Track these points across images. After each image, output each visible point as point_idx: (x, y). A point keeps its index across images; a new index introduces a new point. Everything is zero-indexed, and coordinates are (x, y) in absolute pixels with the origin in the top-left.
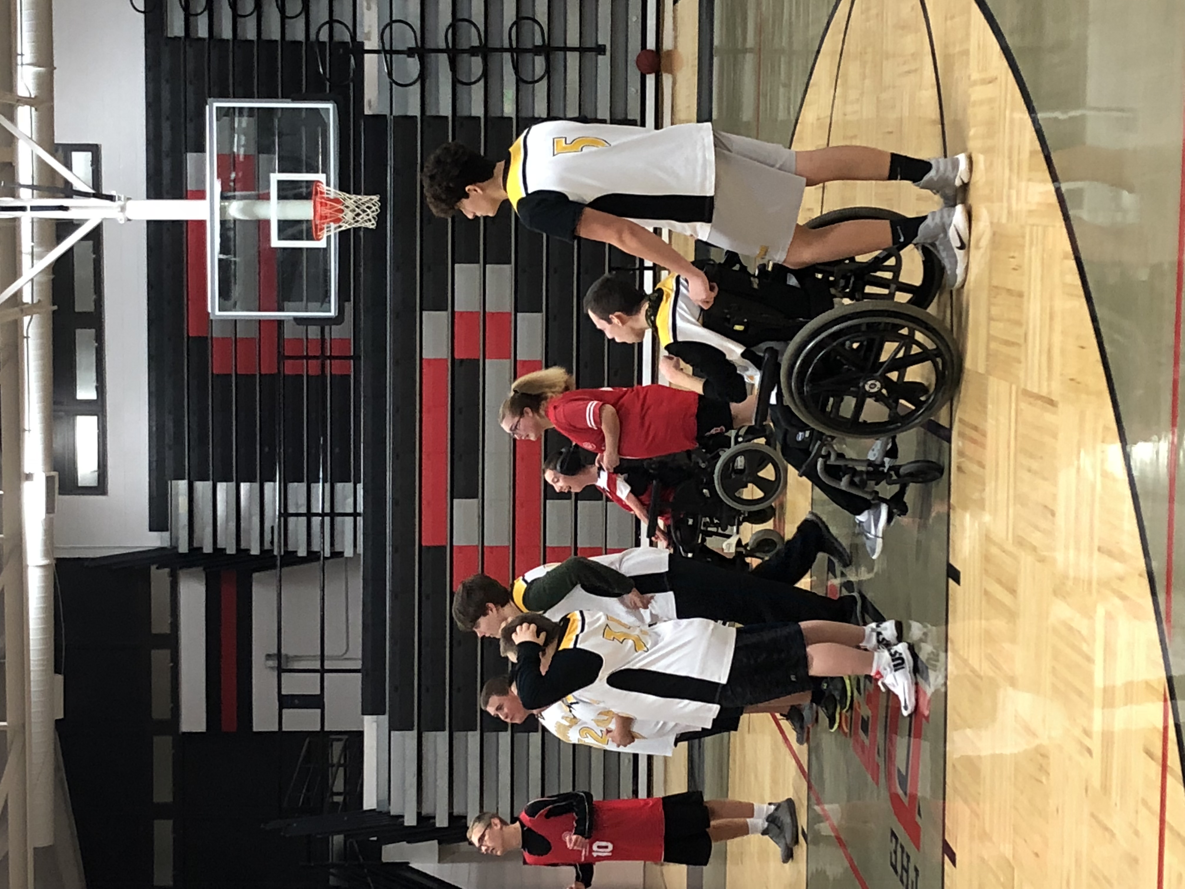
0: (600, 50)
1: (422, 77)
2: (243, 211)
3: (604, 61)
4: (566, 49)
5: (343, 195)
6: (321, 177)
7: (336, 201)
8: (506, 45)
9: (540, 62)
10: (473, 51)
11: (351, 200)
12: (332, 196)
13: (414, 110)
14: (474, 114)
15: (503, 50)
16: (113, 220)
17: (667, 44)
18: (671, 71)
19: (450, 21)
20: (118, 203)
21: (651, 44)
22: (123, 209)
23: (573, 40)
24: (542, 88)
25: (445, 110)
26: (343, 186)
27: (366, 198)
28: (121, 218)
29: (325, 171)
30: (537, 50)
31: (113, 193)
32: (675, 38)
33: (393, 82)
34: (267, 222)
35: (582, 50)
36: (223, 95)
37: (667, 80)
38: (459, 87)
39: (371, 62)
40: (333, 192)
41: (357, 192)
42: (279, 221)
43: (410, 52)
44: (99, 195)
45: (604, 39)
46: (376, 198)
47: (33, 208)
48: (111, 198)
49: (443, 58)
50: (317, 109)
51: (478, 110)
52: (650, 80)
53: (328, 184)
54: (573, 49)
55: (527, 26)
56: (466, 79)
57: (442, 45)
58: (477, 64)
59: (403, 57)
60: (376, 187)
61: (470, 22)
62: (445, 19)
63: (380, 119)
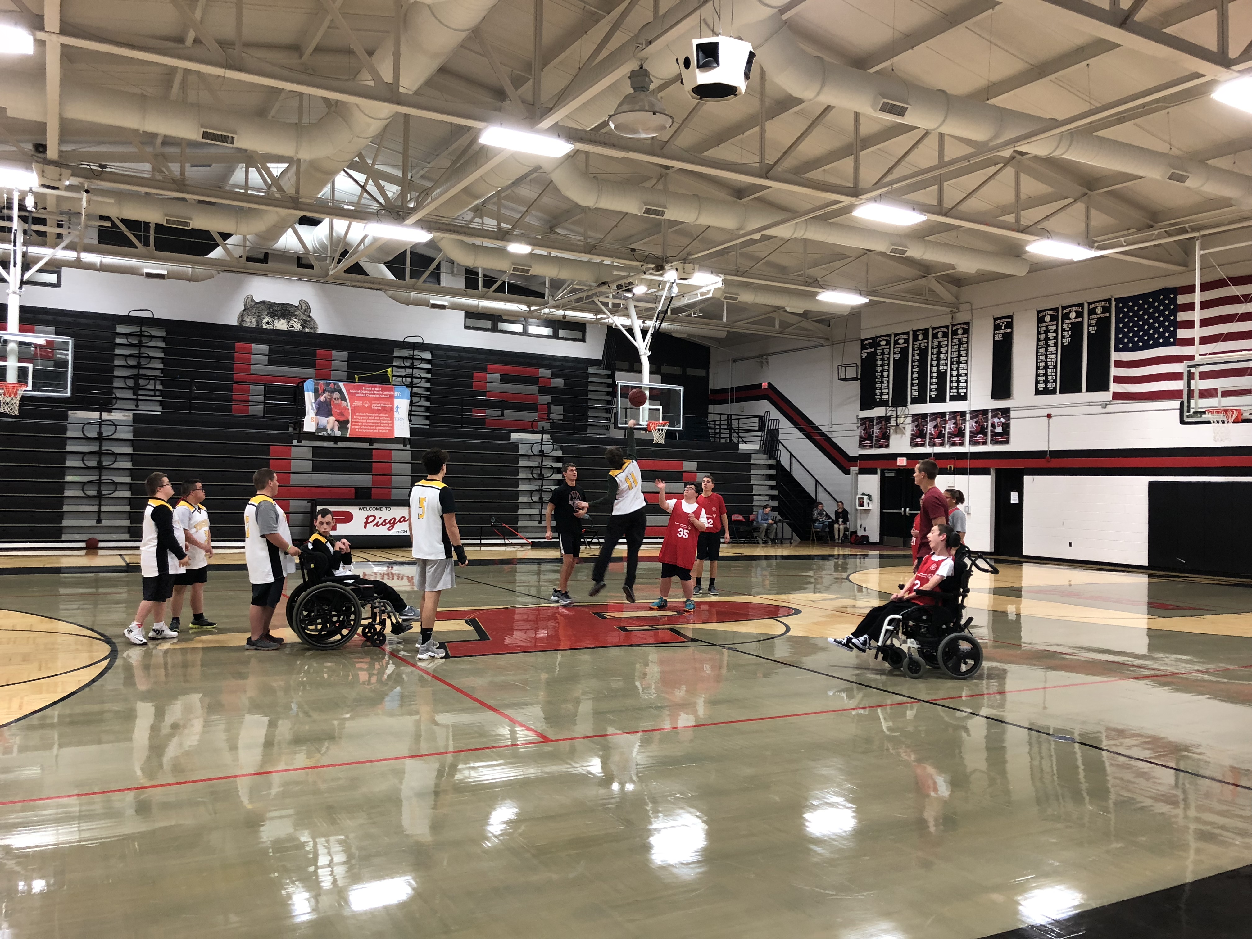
0: (99, 521)
1: (87, 438)
2: (12, 350)
3: (93, 523)
4: (100, 505)
5: (19, 398)
6: (30, 387)
7: (16, 394)
8: (103, 478)
9: (94, 493)
10: (100, 462)
11: (16, 401)
12: (19, 392)
13: (69, 434)
14: (67, 462)
15: (100, 476)
16: (8, 288)
17: (101, 552)
18: (87, 554)
19: (116, 452)
20: (17, 290)
21: (101, 544)
22: (14, 293)
23: (104, 508)
24: (79, 493)
25: (69, 448)
26: (24, 399)
27: (17, 408)
28: (10, 291)
29: (33, 390)
30: (99, 491)
31: (23, 289)
32: (103, 556)
33: (85, 424)
34: (6, 361)
35: (99, 512)
36: (76, 346)
37: (83, 552)
38: (81, 456)
39: (95, 415)
40: (21, 392)
41: (20, 405)
42: (6, 366)
43: (100, 433)
44: (22, 283)
45: (104, 523)
46: (17, 413)
48: (20, 288)
49: (96, 448)
50: (67, 388)
51: (68, 464)
52: (83, 545)
53: (25, 391)
54: (100, 508)
55: (113, 487)
56: (85, 458)
57: (104, 448)
58: (93, 464)
59: (98, 430)
60: (23, 413)
61: (115, 461)
62: (117, 450)
63: (66, 418)
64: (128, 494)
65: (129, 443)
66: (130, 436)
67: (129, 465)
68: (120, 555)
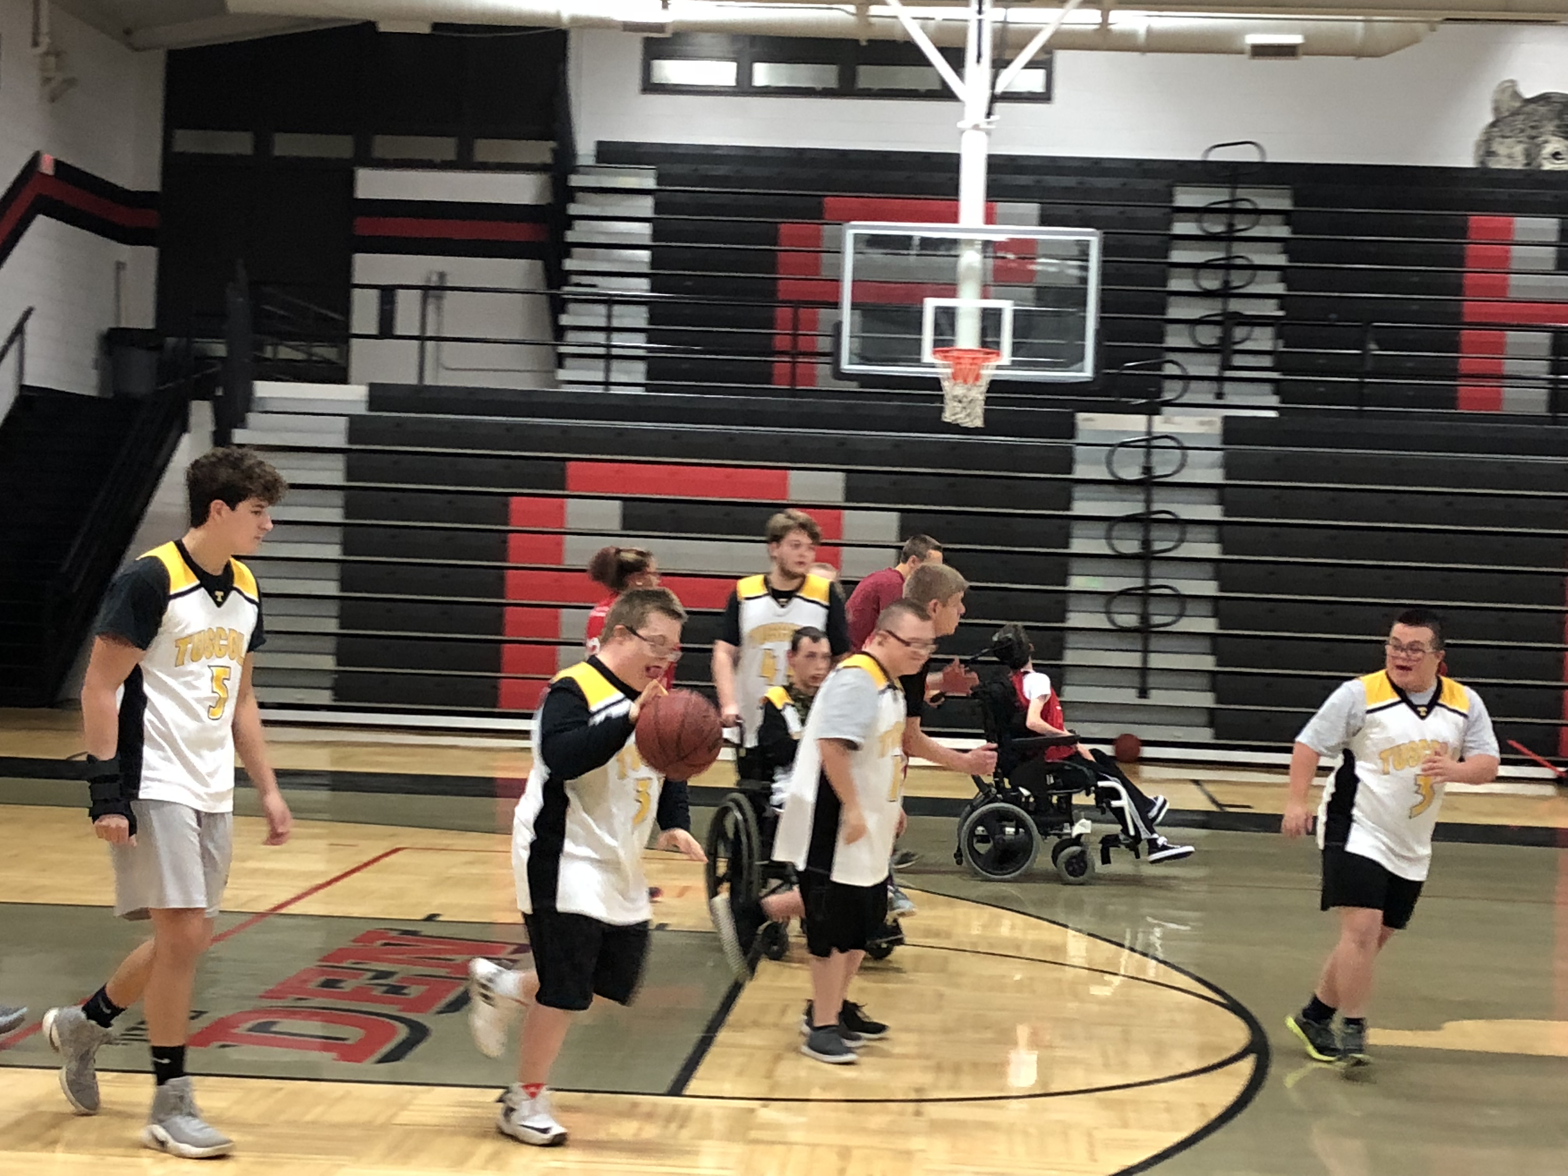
0: (1143, 693)
1: (1119, 483)
2: (970, 268)
3: (1129, 696)
4: (1146, 651)
5: (984, 383)
6: (1006, 356)
7: (977, 377)
8: (1153, 582)
9: (1130, 620)
10: (1146, 543)
11: (978, 393)
12: (983, 372)
13: (1080, 472)
14: (1073, 541)
15: (1147, 578)
16: (962, 115)
17: (1147, 771)
19: (1183, 516)
20: (983, 121)
21: (1148, 752)
22: (976, 127)
23: (1157, 661)
24: (1100, 621)
25: (1080, 508)
26: (995, 385)
27: (980, 410)
28: (965, 124)
29: (1015, 365)
30: (1145, 617)
31: (995, 116)
33: (1114, 447)
34: (954, 295)
35: (1144, 671)
36: (1106, 249)
38: (1104, 525)
39: (1136, 424)
40: (989, 372)
41: (988, 401)
42: (954, 309)
44: (995, 99)
45: (1157, 697)
46: (979, 423)
47: (980, 22)
48: (989, 114)
49: (1138, 508)
50: (1084, 357)
51: (1078, 546)
53: (999, 367)
54: (1145, 660)
55: (1174, 607)
56: (1115, 533)
57: (1156, 507)
58: (1131, 546)
59: (1141, 460)
60: (992, 424)
61: (1182, 541)
62: (1186, 512)
63: (1070, 431)
64: (1209, 625)
65: (1213, 494)
66: (1216, 476)
67: (1213, 551)
68: (1196, 782)
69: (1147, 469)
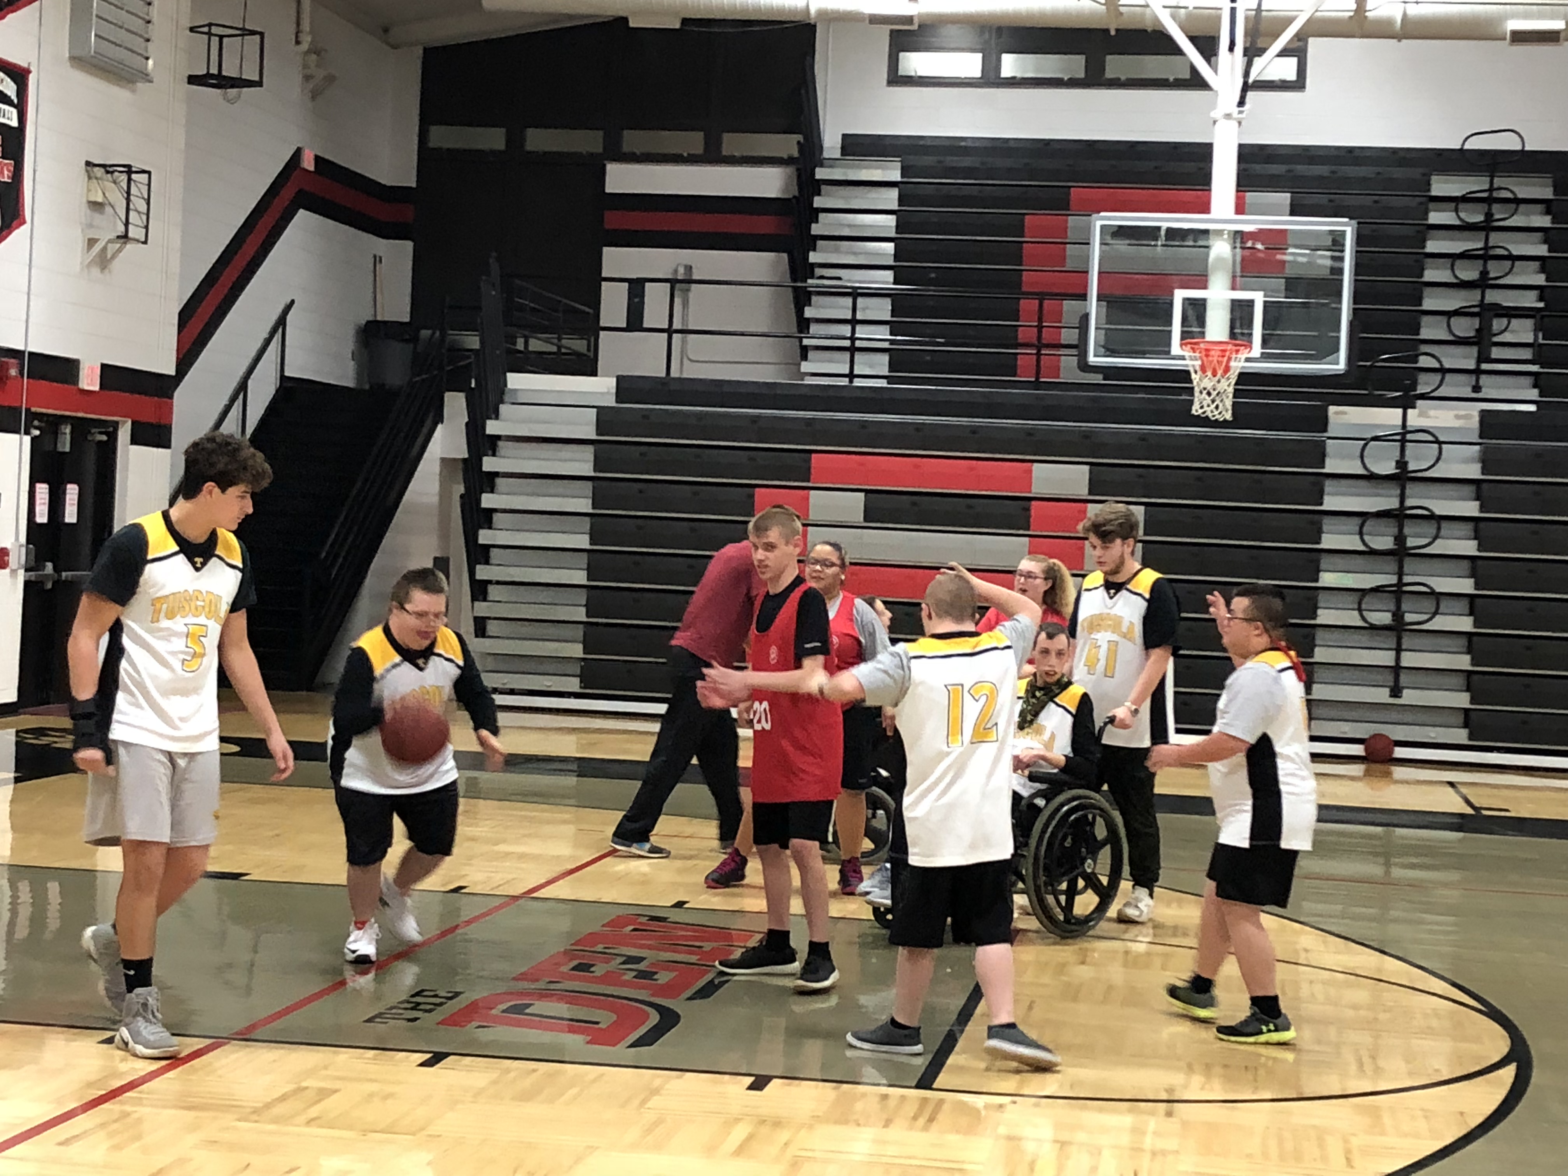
0: (1396, 692)
1: (1371, 477)
2: (1219, 259)
3: (1382, 695)
4: (1399, 650)
5: (1233, 377)
6: (1257, 350)
7: (1227, 369)
8: (1407, 579)
9: (1384, 618)
10: (1400, 539)
11: (1227, 386)
12: (1233, 364)
13: (1331, 466)
14: (1324, 537)
15: (1400, 574)
16: (1213, 105)
17: (1399, 772)
18: (1368, 773)
19: (1438, 512)
20: (1235, 110)
21: (1400, 752)
22: (1228, 116)
23: (1409, 659)
24: (1352, 618)
25: (1330, 503)
26: (1244, 378)
27: (1229, 403)
28: (1217, 114)
29: (1265, 357)
30: (1398, 615)
31: (1247, 107)
32: (1407, 782)
33: (1368, 441)
34: (1205, 287)
35: (1397, 669)
36: (1360, 239)
37: (1357, 769)
38: (1357, 521)
39: (1391, 417)
40: (1238, 365)
41: (1237, 393)
42: (1204, 300)
44: (1246, 87)
45: (1409, 697)
46: (1228, 416)
47: (1233, 10)
48: (1241, 103)
49: (1392, 503)
50: (1337, 350)
51: (1328, 541)
52: (1358, 750)
53: (1248, 360)
54: (1398, 659)
55: (1429, 605)
56: (1365, 529)
57: (1409, 502)
58: (1385, 542)
59: (1397, 454)
60: (1241, 416)
61: (1436, 537)
62: (1441, 508)
63: (1323, 424)
64: (1466, 624)
65: (1470, 489)
66: (1474, 472)
67: (1469, 548)
68: (1452, 784)
69: (1402, 464)
